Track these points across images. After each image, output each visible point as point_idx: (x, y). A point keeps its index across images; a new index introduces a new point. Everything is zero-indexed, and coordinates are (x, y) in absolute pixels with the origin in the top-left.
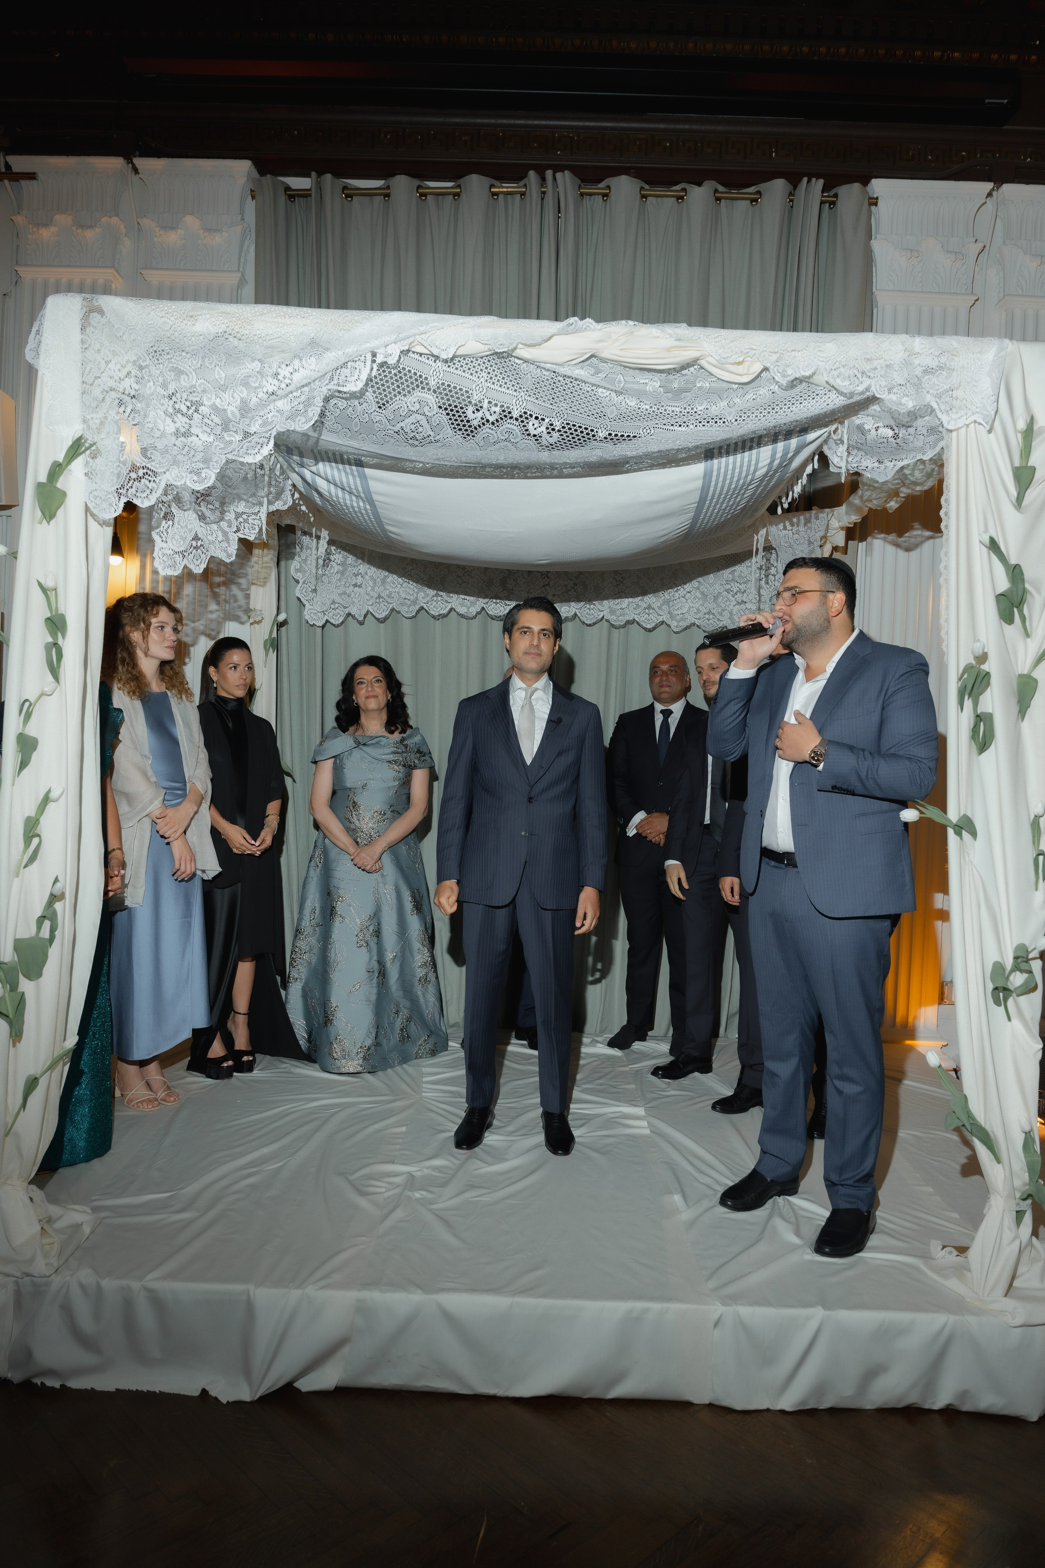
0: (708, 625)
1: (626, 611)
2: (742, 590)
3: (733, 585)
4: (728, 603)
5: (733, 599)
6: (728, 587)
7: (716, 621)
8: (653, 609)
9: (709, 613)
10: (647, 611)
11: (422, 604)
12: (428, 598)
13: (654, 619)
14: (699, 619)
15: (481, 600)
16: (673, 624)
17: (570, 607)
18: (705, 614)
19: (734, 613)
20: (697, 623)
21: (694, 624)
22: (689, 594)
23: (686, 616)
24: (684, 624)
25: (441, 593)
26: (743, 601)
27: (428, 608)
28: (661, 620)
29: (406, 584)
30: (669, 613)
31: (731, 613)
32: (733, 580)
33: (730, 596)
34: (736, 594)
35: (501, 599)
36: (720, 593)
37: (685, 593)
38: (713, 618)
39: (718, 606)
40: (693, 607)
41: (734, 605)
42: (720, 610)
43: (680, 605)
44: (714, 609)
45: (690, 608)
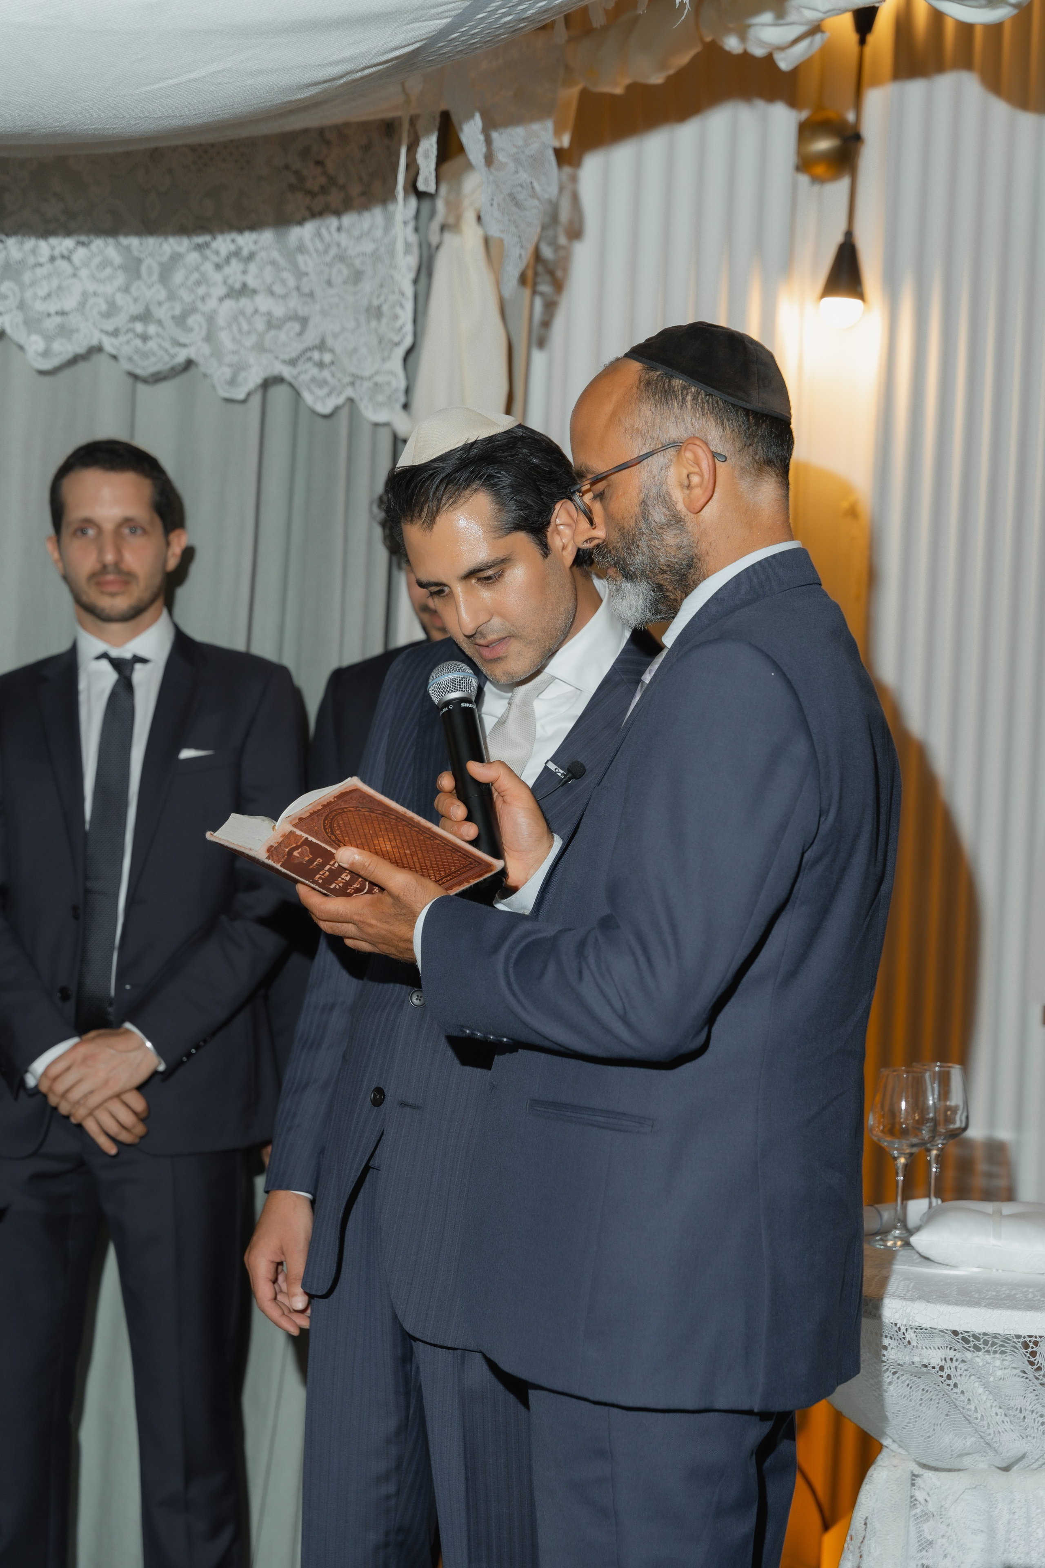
0: (145, 355)
2: (245, 252)
4: (202, 290)
5: (217, 277)
7: (167, 345)
9: (145, 317)
14: (115, 333)
18: (135, 318)
19: (221, 321)
20: (109, 344)
21: (99, 347)
23: (74, 320)
24: (66, 348)
26: (245, 285)
30: (22, 306)
31: (210, 319)
33: (208, 267)
34: (227, 260)
38: (158, 335)
39: (172, 296)
40: (95, 294)
41: (221, 300)
42: (178, 311)
43: (55, 283)
44: (160, 304)
45: (85, 295)
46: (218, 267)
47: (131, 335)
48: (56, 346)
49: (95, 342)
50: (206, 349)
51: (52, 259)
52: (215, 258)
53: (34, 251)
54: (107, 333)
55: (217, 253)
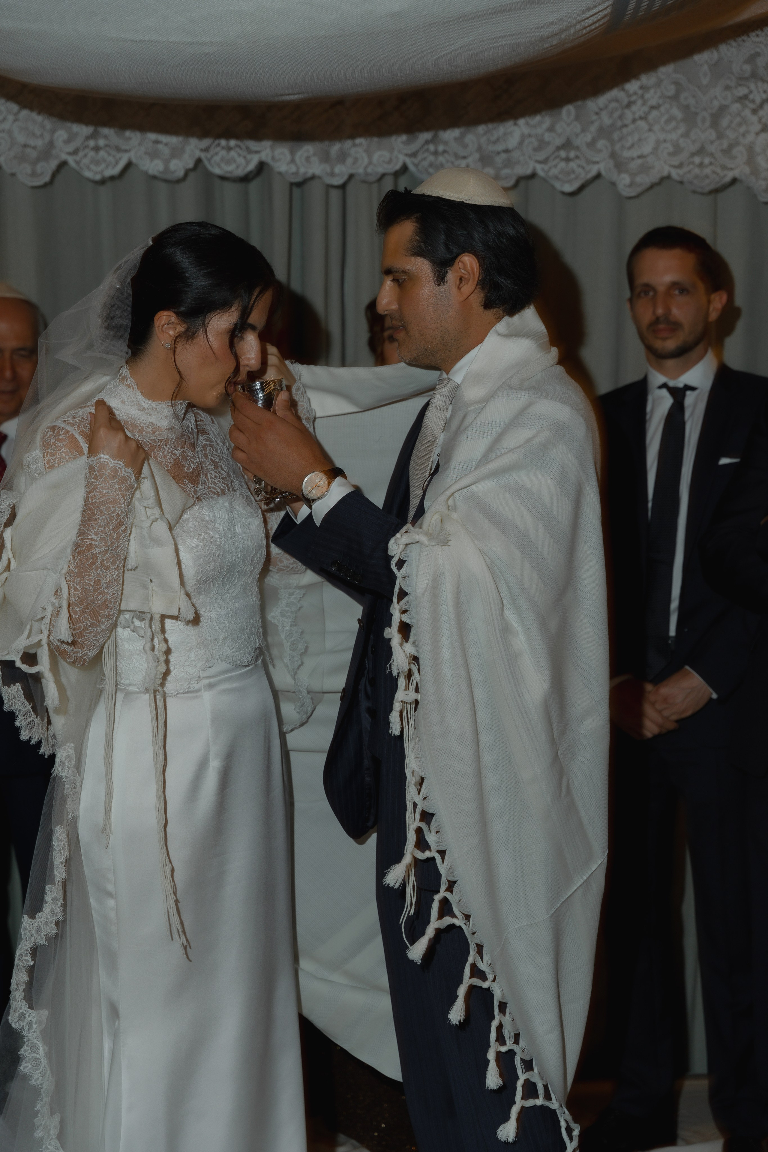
0: (703, 179)
1: (516, 154)
3: (752, 86)
4: (742, 129)
5: (754, 119)
6: (742, 91)
7: (719, 170)
8: (577, 148)
9: (701, 151)
10: (563, 154)
11: (64, 157)
12: (77, 143)
13: (579, 170)
14: (680, 166)
15: (193, 142)
16: (623, 180)
17: (392, 150)
18: (693, 155)
19: (758, 149)
20: (675, 174)
21: (668, 177)
22: (655, 113)
23: (651, 160)
24: (645, 180)
25: (105, 131)
27: (78, 163)
28: (594, 173)
29: (25, 113)
30: (613, 155)
31: (750, 149)
32: (754, 75)
33: (747, 113)
35: (237, 137)
36: (723, 109)
37: (646, 109)
38: (711, 164)
39: (720, 136)
40: (665, 141)
41: (757, 134)
42: (725, 145)
43: (636, 137)
44: (712, 142)
45: (658, 142)
46: (754, 111)
47: (691, 167)
48: (638, 179)
49: (665, 174)
50: (747, 170)
51: (634, 121)
52: (752, 106)
53: (621, 117)
54: (674, 167)
55: (753, 101)
